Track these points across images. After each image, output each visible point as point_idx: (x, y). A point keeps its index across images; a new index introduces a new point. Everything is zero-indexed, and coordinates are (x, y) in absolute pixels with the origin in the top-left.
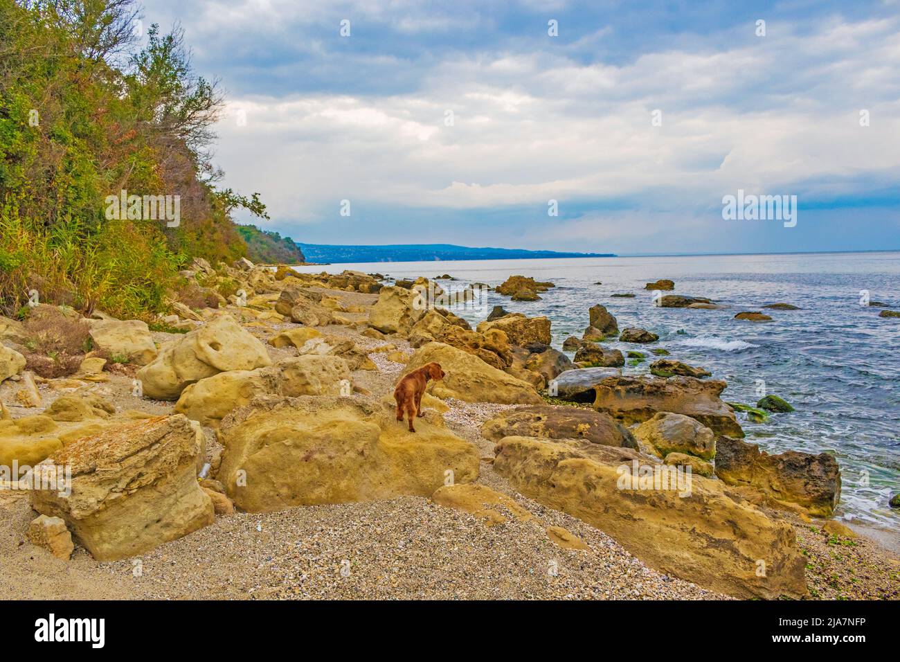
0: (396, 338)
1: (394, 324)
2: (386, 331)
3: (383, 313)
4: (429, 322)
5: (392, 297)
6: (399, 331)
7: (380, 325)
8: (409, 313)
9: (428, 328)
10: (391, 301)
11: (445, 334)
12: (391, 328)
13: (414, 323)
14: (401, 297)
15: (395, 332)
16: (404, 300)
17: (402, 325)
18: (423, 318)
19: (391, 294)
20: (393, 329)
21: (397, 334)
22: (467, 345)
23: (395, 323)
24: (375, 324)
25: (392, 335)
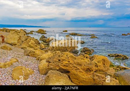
0: (16, 47)
1: (15, 42)
2: (12, 45)
3: (11, 38)
4: (29, 42)
5: (14, 33)
7: (10, 43)
9: (29, 44)
10: (14, 34)
11: (59, 60)
13: (23, 42)
14: (18, 33)
15: (16, 45)
16: (19, 34)
17: (19, 42)
18: (26, 40)
19: (14, 32)
21: (17, 46)
22: (81, 70)
24: (8, 42)
25: (15, 46)
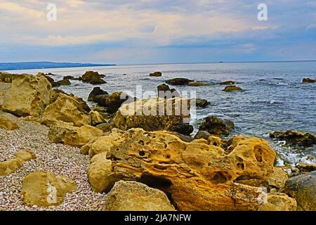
0: (29, 120)
1: (26, 108)
3: (15, 98)
4: (61, 106)
5: (23, 83)
6: (31, 113)
7: (14, 109)
8: (39, 97)
10: (23, 87)
11: (142, 153)
12: (23, 111)
13: (45, 106)
14: (32, 83)
15: (28, 114)
16: (34, 85)
18: (54, 101)
20: (26, 112)
21: (30, 117)
22: (201, 178)
23: (27, 106)
25: (26, 118)
